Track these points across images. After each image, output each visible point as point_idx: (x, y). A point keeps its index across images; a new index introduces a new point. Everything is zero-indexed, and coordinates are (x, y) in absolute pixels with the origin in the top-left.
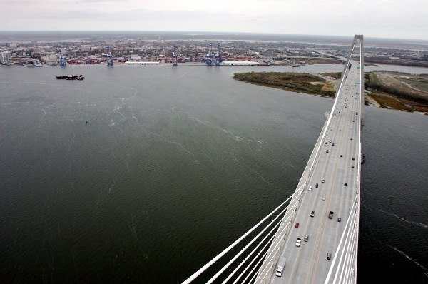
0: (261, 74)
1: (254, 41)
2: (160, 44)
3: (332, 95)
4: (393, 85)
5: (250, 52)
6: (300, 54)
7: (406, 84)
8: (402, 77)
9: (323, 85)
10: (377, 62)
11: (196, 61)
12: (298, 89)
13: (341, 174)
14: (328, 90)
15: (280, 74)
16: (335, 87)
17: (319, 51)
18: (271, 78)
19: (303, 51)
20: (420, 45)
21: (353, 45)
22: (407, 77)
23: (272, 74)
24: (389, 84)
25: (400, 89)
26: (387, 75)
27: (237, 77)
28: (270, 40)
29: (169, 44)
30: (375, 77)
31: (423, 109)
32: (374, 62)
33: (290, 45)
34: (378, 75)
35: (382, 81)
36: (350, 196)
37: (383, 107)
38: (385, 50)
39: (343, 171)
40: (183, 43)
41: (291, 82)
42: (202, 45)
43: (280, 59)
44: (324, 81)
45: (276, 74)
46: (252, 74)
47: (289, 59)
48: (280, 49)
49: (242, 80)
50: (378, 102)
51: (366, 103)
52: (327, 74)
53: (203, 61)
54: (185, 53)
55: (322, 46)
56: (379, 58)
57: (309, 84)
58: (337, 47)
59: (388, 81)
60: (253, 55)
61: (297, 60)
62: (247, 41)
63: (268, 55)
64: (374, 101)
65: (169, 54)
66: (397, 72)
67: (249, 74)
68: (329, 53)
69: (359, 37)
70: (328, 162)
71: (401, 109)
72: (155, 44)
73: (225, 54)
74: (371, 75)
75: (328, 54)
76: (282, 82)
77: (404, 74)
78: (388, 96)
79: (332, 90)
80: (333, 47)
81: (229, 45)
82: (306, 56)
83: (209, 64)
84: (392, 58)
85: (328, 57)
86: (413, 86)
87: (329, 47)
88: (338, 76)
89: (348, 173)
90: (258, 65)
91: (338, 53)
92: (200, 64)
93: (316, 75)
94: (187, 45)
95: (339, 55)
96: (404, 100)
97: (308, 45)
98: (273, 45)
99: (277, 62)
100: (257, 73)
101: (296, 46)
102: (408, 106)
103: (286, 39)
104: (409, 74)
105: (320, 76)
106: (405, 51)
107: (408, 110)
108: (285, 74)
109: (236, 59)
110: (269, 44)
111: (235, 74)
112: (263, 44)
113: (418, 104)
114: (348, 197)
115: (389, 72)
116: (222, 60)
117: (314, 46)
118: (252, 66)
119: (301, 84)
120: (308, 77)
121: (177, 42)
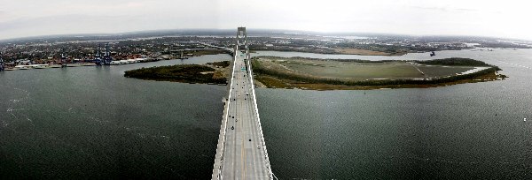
0: (152, 69)
1: (140, 39)
2: (48, 47)
3: (223, 81)
4: (273, 68)
5: (137, 49)
6: (186, 47)
7: (282, 66)
8: (278, 60)
9: (213, 74)
11: (85, 61)
12: (191, 80)
13: (249, 153)
14: (218, 78)
15: (170, 67)
16: (224, 74)
17: (204, 43)
18: (162, 71)
19: (188, 44)
21: (237, 36)
23: (161, 68)
24: (269, 67)
25: (279, 71)
26: (266, 60)
27: (128, 74)
28: (155, 36)
29: (57, 47)
30: (256, 62)
31: (300, 85)
33: (175, 39)
34: (258, 60)
35: (263, 65)
36: (263, 172)
37: (268, 87)
38: (260, 39)
40: (70, 44)
41: (182, 73)
42: (89, 47)
43: (168, 53)
44: (214, 70)
45: (166, 67)
46: (143, 69)
47: (176, 52)
48: (165, 44)
49: (134, 77)
50: (264, 84)
51: (256, 86)
52: (215, 64)
53: (91, 62)
54: (73, 54)
55: (206, 38)
56: (257, 46)
57: (200, 74)
58: (219, 39)
59: (268, 65)
60: (140, 52)
61: (185, 53)
63: (155, 51)
64: (260, 83)
65: (58, 56)
66: (273, 57)
67: (139, 70)
68: (212, 44)
69: (242, 29)
71: (283, 88)
72: (42, 48)
73: (113, 54)
74: (253, 61)
75: (212, 46)
76: (174, 75)
77: (279, 58)
78: (271, 77)
79: (221, 77)
80: (215, 39)
81: (117, 46)
82: (192, 48)
83: (98, 64)
84: (267, 45)
85: (212, 48)
86: (288, 67)
87: (212, 39)
88: (225, 64)
90: (147, 61)
91: (223, 43)
92: (89, 64)
93: (206, 66)
94: (75, 46)
95: (222, 46)
96: (284, 80)
97: (193, 39)
98: (159, 40)
99: (165, 56)
100: (147, 69)
101: (181, 40)
102: (289, 84)
103: (169, 35)
104: (282, 58)
106: (276, 39)
107: (289, 88)
108: (175, 67)
109: (125, 58)
110: (154, 40)
111: (126, 72)
112: (149, 41)
113: (294, 81)
114: (261, 174)
115: (267, 57)
116: (111, 59)
117: (198, 39)
118: (142, 62)
119: (192, 75)
120: (198, 68)
121: (65, 45)
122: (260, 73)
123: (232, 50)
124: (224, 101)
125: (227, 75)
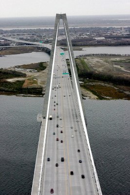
3: (39, 92)
4: (105, 71)
7: (119, 67)
9: (24, 82)
10: (81, 45)
14: (30, 86)
16: (39, 81)
17: (10, 39)
20: (122, 21)
21: (56, 27)
22: (118, 59)
24: (100, 70)
25: (115, 74)
26: (96, 59)
30: (83, 63)
32: (77, 45)
34: (85, 60)
35: (92, 67)
37: (101, 98)
38: (87, 30)
39: (79, 188)
44: (24, 75)
50: (94, 93)
51: (83, 97)
52: (25, 67)
56: (83, 40)
57: (7, 82)
58: (30, 31)
59: (100, 67)
64: (89, 92)
66: (106, 55)
68: (22, 39)
69: (61, 17)
70: (58, 181)
71: (121, 98)
74: (79, 61)
75: (21, 41)
77: (114, 56)
78: (103, 84)
79: (35, 85)
80: (25, 31)
84: (96, 38)
85: (22, 44)
86: (127, 69)
87: (20, 31)
88: (41, 67)
89: (86, 190)
91: (36, 37)
93: (13, 70)
95: (34, 41)
96: (122, 87)
102: (127, 93)
104: (119, 56)
105: (17, 70)
106: (108, 29)
115: (97, 55)
117: (2, 32)
120: (2, 74)
123: (49, 46)
124: (39, 118)
125: (43, 83)
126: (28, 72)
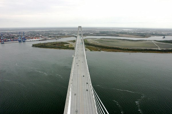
0: (44, 43)
1: (39, 31)
3: (73, 49)
4: (93, 43)
5: (38, 35)
6: (58, 34)
7: (97, 42)
8: (95, 40)
9: (69, 45)
11: (13, 40)
12: (60, 48)
14: (71, 47)
16: (73, 46)
17: (65, 33)
18: (48, 45)
19: (59, 33)
20: (98, 29)
21: (78, 30)
22: (96, 40)
23: (48, 43)
24: (91, 43)
25: (95, 44)
26: (90, 40)
27: (33, 46)
28: (45, 29)
30: (86, 40)
31: (104, 50)
32: (85, 35)
33: (54, 31)
35: (89, 42)
37: (91, 51)
38: (88, 31)
40: (5, 33)
41: (57, 45)
42: (15, 33)
43: (51, 37)
44: (69, 44)
45: (50, 43)
46: (40, 44)
47: (54, 36)
48: (50, 33)
49: (36, 47)
50: (89, 49)
51: (86, 50)
52: (70, 41)
53: (17, 40)
54: (7, 37)
55: (66, 31)
56: (86, 34)
57: (64, 46)
60: (39, 36)
61: (57, 37)
62: (35, 31)
63: (45, 36)
67: (39, 44)
69: (80, 27)
71: (97, 51)
73: (27, 37)
74: (85, 40)
75: (69, 34)
76: (53, 46)
77: (96, 39)
78: (92, 47)
79: (72, 47)
80: (70, 31)
81: (28, 33)
82: (61, 35)
83: (20, 41)
84: (90, 34)
85: (69, 35)
86: (99, 42)
87: (68, 31)
88: (74, 41)
90: (42, 40)
91: (73, 33)
92: (16, 41)
93: (66, 42)
94: (8, 34)
95: (72, 34)
96: (97, 48)
97: (61, 31)
98: (47, 31)
99: (50, 38)
100: (42, 43)
101: (56, 31)
102: (99, 49)
103: (51, 29)
104: (97, 39)
106: (94, 31)
107: (99, 51)
108: (54, 42)
109: (32, 38)
110: (45, 31)
111: (33, 45)
112: (43, 31)
113: (101, 48)
116: (26, 39)
117: (63, 31)
118: (40, 40)
119: (60, 46)
120: (63, 43)
121: (2, 33)
122: (88, 45)
123: (76, 35)
124: (73, 56)
125: (75, 46)
126: (70, 43)
